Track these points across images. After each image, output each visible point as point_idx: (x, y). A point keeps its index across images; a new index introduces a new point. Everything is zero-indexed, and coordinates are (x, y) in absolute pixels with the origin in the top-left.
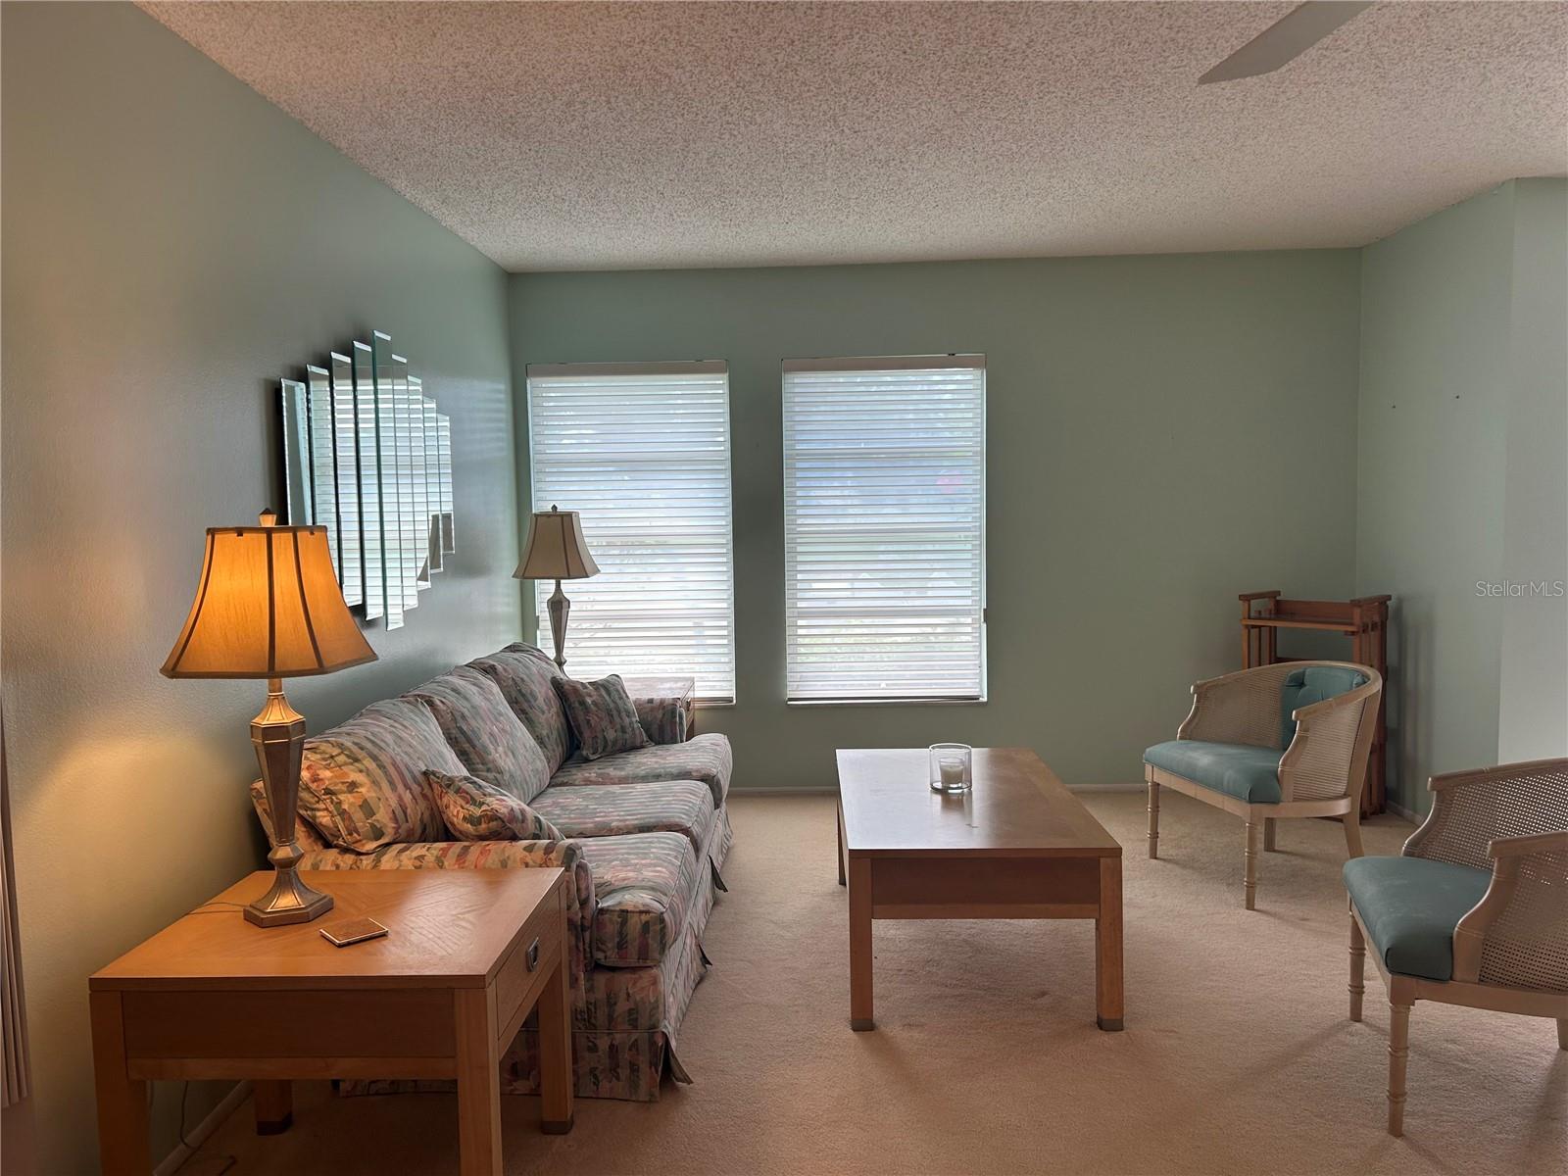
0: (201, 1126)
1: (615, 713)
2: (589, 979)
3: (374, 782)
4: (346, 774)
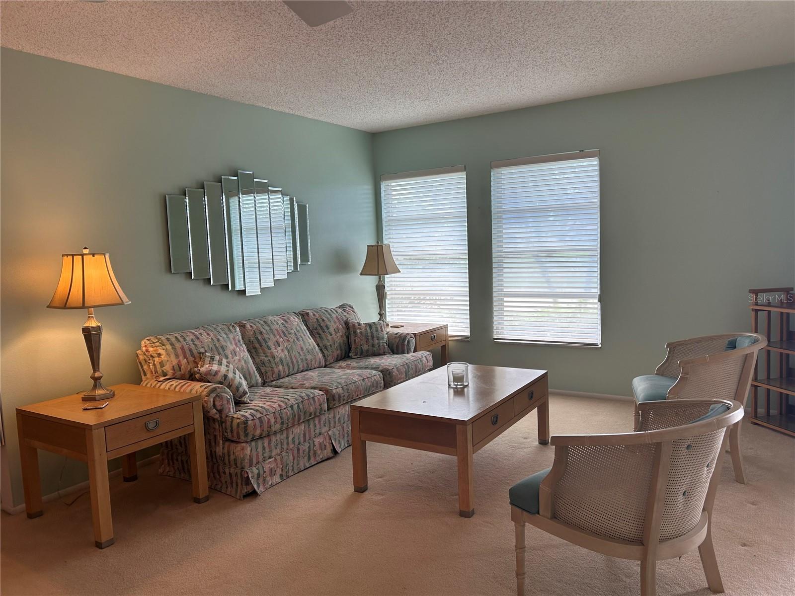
0: (115, 472)
1: (370, 338)
2: (224, 444)
3: (167, 354)
4: (157, 350)
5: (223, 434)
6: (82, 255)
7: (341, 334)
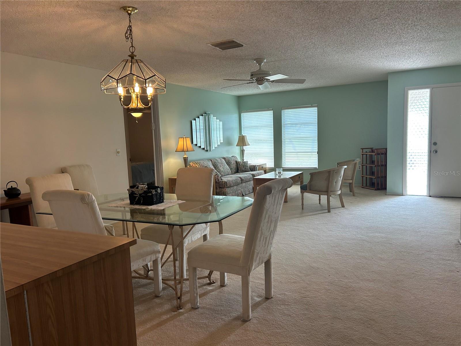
1: (245, 166)
5: (219, 186)
6: (183, 138)
7: (235, 165)
